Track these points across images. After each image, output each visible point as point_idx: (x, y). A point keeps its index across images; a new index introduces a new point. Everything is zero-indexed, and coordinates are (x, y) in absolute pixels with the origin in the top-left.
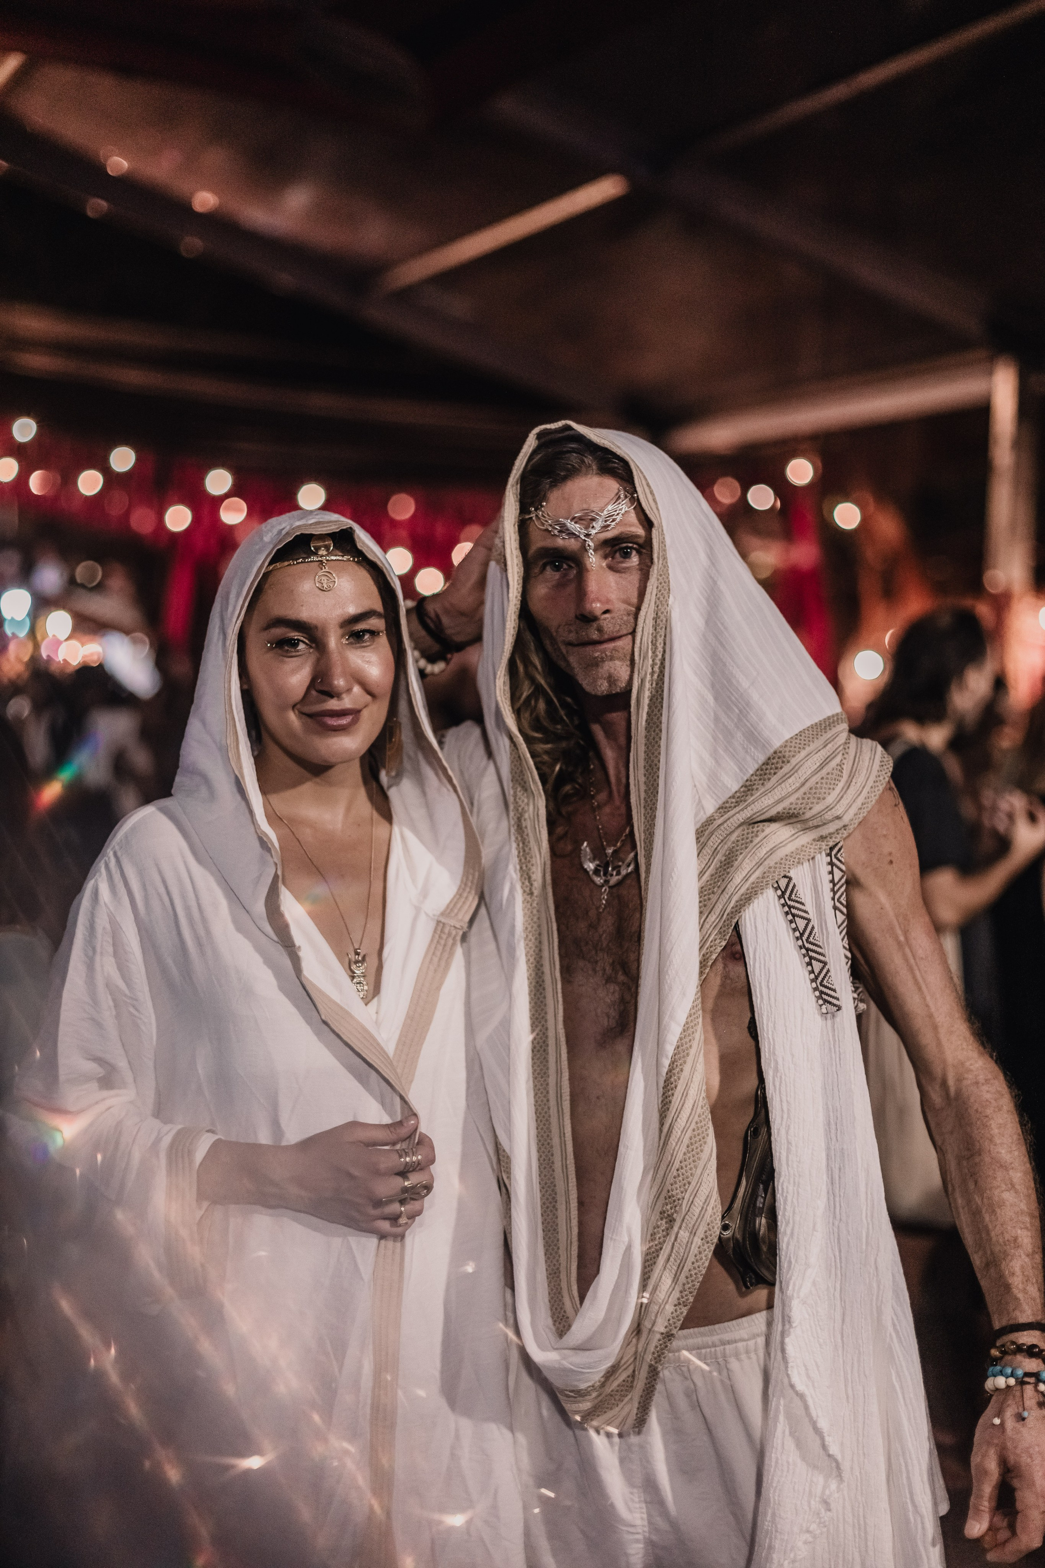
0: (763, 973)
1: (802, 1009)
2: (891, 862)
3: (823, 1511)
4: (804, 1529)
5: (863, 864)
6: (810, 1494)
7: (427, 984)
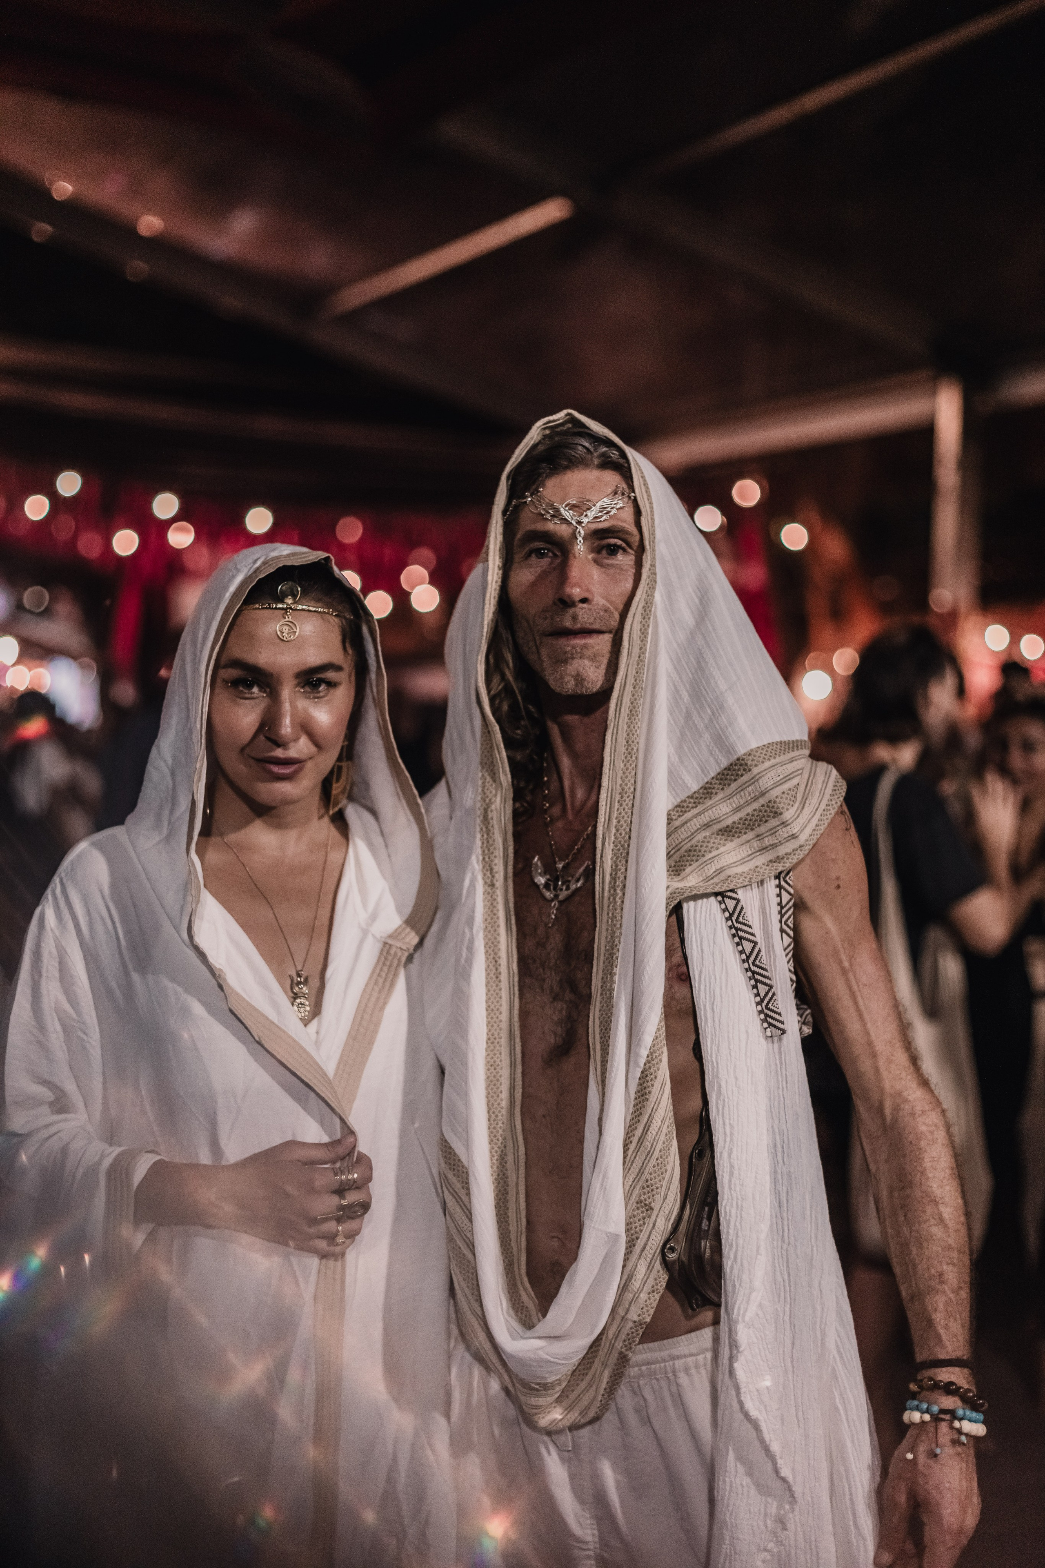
1: (747, 1032)
3: (779, 1530)
4: (762, 1548)
5: (811, 888)
6: (766, 1514)
7: (371, 1005)
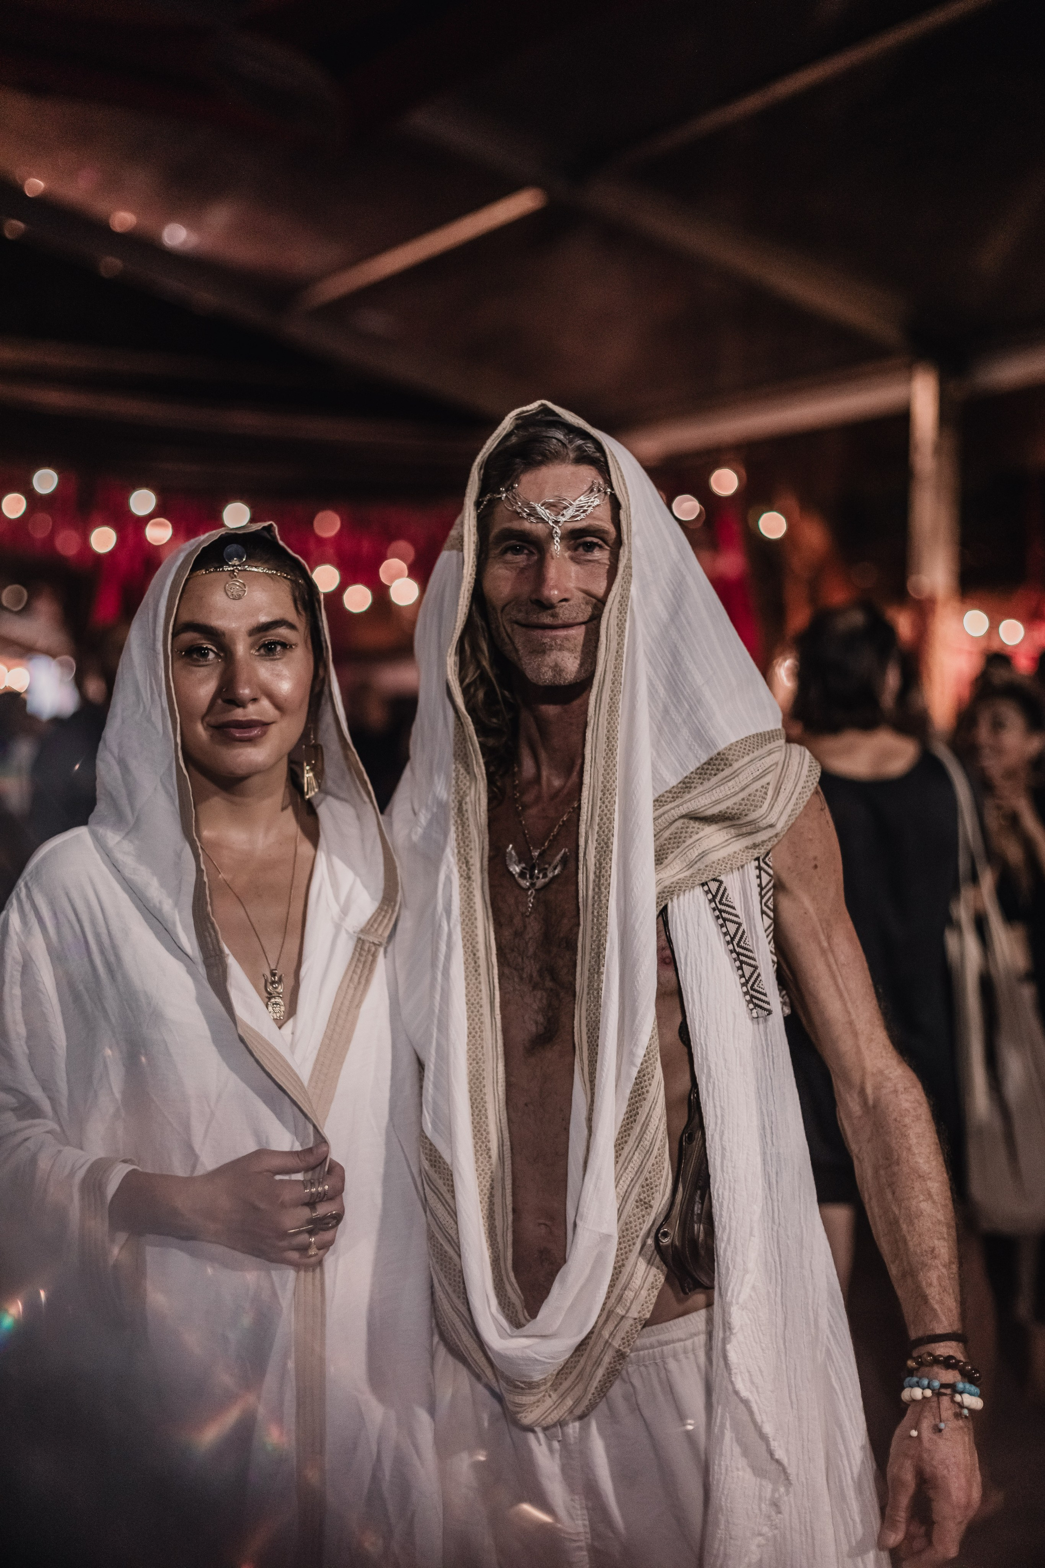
0: (694, 978)
2: (816, 867)
3: (773, 1513)
4: (757, 1533)
5: (789, 868)
6: (760, 1498)
7: (347, 1003)
